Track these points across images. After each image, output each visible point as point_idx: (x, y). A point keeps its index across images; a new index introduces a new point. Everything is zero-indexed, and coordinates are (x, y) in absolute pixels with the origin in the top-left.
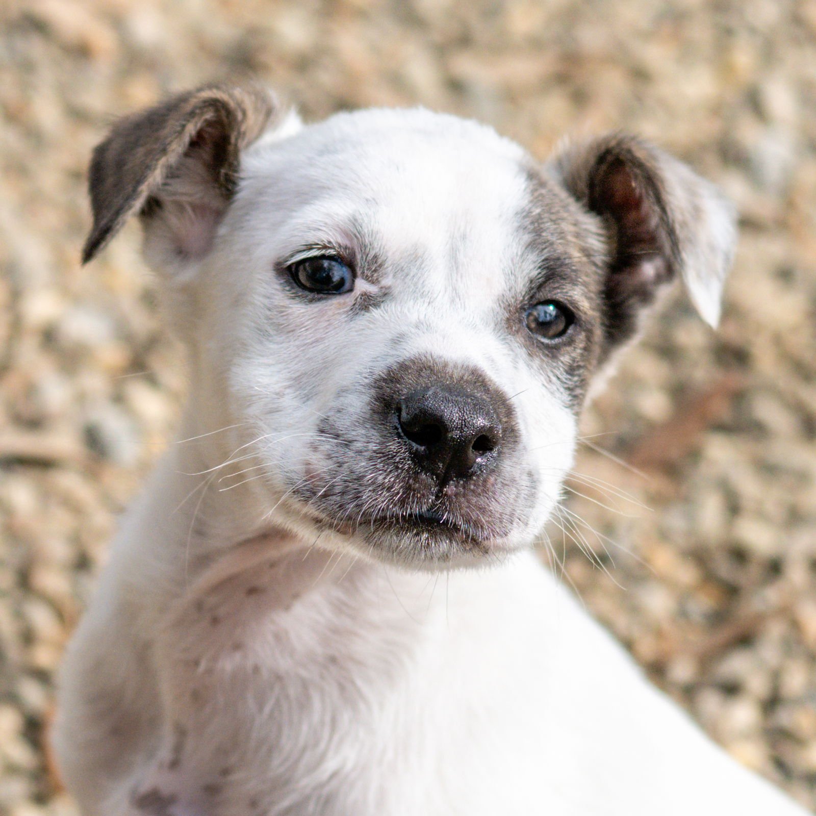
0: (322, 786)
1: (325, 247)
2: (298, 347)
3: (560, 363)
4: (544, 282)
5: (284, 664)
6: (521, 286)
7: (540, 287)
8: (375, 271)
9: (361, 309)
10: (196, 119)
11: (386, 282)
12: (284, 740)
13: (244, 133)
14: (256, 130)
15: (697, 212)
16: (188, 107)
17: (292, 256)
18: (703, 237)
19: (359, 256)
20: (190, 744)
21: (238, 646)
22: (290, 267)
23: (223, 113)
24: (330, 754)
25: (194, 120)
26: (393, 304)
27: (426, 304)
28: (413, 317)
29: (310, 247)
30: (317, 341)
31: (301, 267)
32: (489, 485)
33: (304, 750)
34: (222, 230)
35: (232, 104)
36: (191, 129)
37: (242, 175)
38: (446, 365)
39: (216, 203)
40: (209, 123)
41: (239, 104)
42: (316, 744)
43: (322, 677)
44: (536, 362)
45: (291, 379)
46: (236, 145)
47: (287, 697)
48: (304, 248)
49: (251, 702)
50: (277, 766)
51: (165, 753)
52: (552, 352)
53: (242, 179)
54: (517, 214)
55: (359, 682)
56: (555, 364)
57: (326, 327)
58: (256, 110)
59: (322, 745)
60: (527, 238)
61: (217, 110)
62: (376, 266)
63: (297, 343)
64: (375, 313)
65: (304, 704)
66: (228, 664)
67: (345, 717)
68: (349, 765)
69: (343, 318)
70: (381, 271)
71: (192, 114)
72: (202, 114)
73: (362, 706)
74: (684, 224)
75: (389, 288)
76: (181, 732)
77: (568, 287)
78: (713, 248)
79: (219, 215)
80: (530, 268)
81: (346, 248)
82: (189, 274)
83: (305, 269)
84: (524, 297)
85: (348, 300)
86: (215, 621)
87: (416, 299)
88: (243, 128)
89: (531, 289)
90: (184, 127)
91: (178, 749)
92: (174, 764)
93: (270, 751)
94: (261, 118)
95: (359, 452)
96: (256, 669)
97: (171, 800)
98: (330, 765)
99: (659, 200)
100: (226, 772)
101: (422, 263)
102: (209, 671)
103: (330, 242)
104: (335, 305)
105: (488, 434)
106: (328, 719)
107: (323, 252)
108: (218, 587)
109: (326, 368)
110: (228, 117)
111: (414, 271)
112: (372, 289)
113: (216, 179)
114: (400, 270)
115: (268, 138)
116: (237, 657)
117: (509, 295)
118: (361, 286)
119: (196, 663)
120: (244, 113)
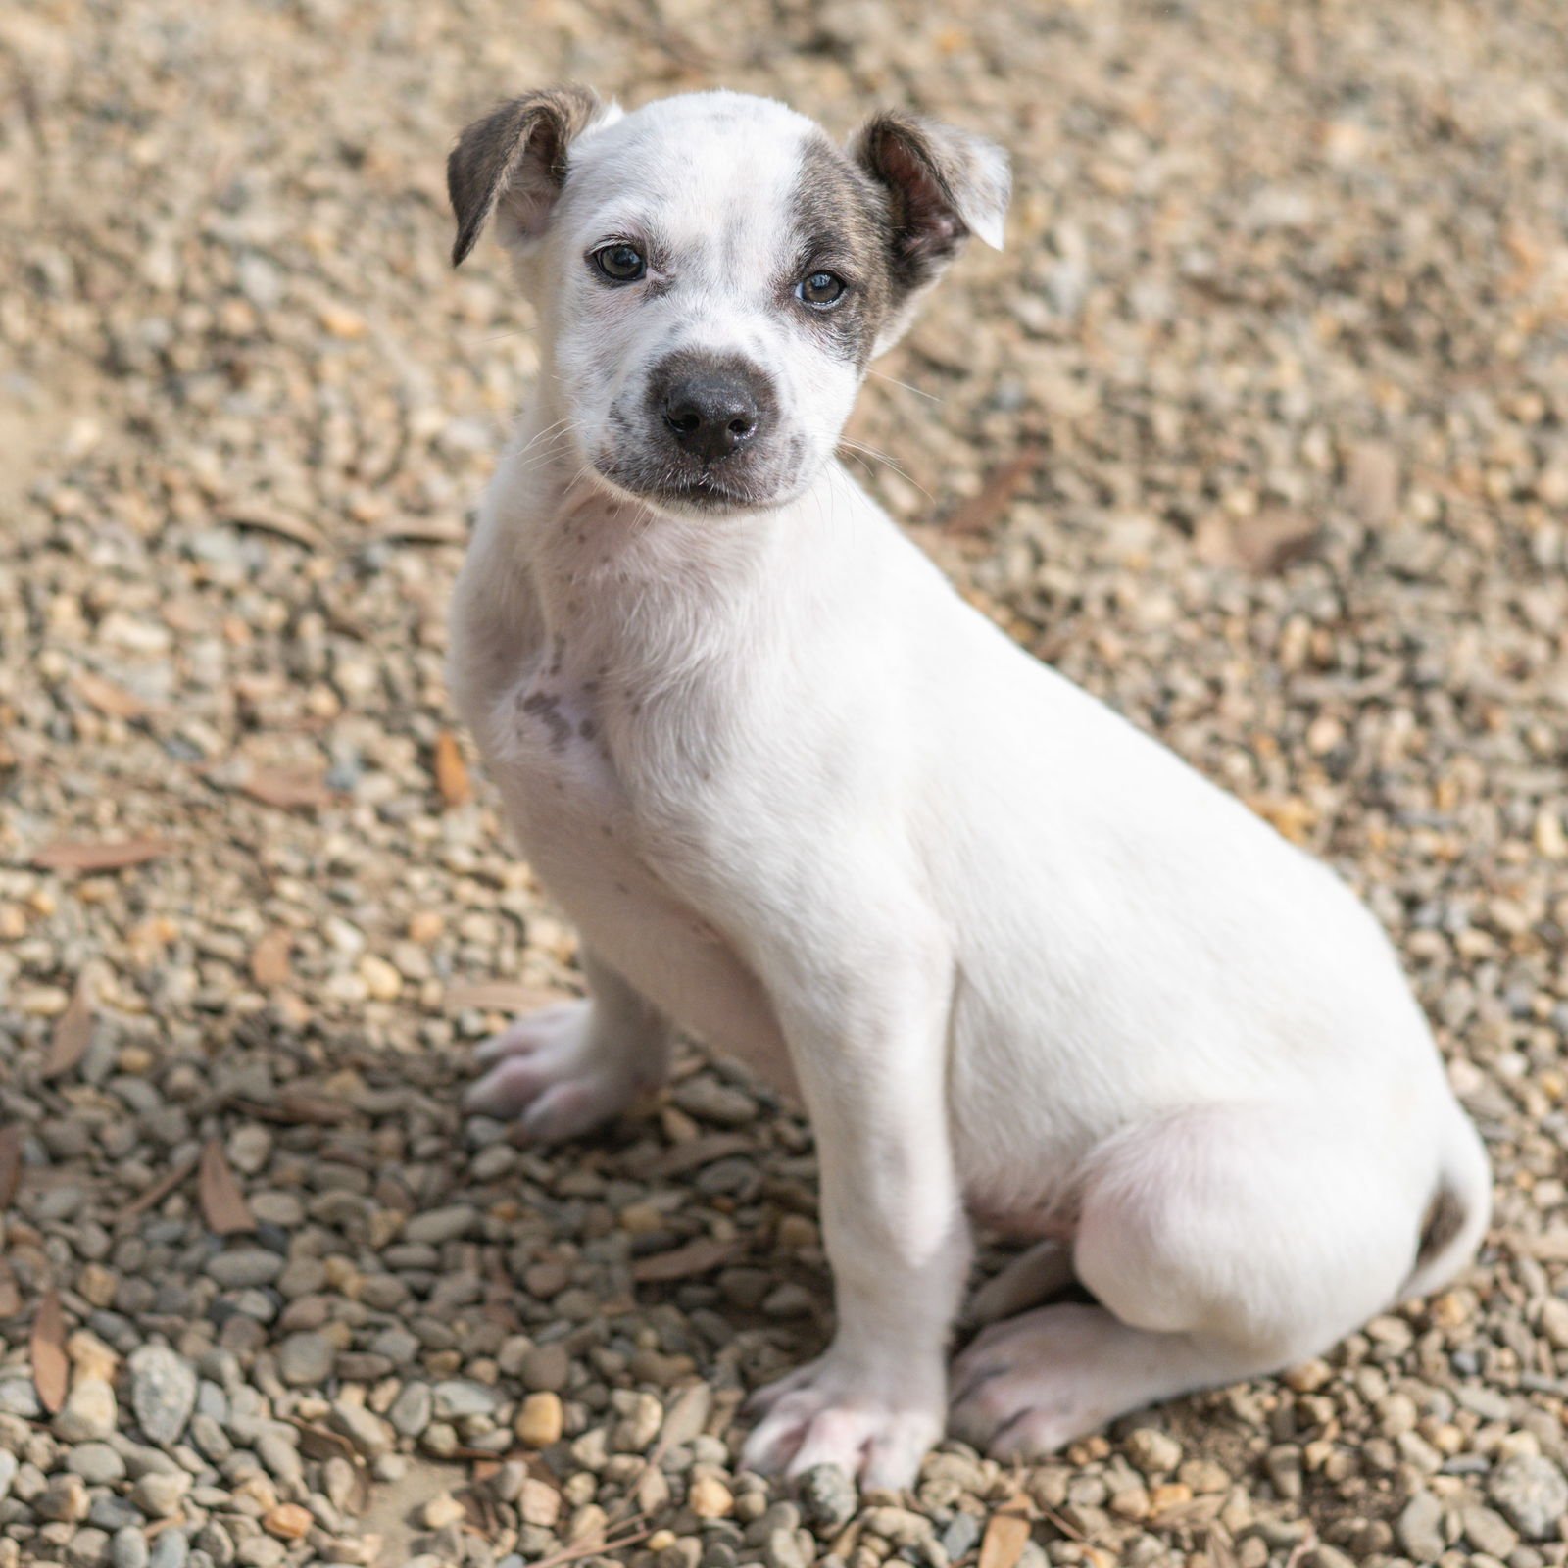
0: (688, 673)
1: (621, 238)
2: (603, 327)
3: (832, 325)
4: (811, 258)
5: (648, 572)
6: (789, 264)
7: (808, 263)
8: (662, 262)
9: (652, 296)
10: (527, 127)
11: (672, 271)
12: (652, 638)
13: (570, 131)
14: (580, 124)
15: (967, 160)
16: (518, 118)
17: (595, 245)
18: (976, 180)
19: (648, 250)
20: (569, 650)
21: (606, 559)
22: (595, 254)
23: (549, 117)
24: (696, 645)
25: (525, 129)
26: (676, 293)
27: (704, 293)
28: (690, 306)
29: (609, 237)
30: (617, 323)
31: (605, 255)
32: (748, 460)
33: (672, 643)
34: (555, 212)
35: (556, 109)
36: (524, 137)
37: (570, 166)
38: (709, 356)
39: (549, 191)
40: (537, 127)
41: (562, 107)
42: (683, 639)
43: (682, 581)
44: (807, 327)
45: (596, 357)
46: (562, 143)
47: (652, 601)
48: (604, 238)
49: (621, 605)
50: (649, 660)
51: (547, 662)
52: (824, 316)
53: (570, 169)
54: (789, 197)
55: (715, 583)
56: (827, 326)
57: (625, 311)
58: (579, 107)
59: (688, 640)
60: (796, 219)
61: (543, 116)
62: (661, 259)
63: (603, 323)
64: (661, 300)
65: (668, 603)
66: (599, 575)
67: (707, 614)
68: (714, 654)
69: (638, 303)
70: (667, 262)
71: (523, 124)
72: (531, 122)
73: (719, 602)
74: (953, 171)
75: (674, 276)
76: (561, 641)
77: (835, 257)
78: (988, 187)
79: (553, 200)
80: (798, 247)
81: (639, 240)
82: (531, 249)
83: (608, 254)
84: (792, 274)
85: (642, 287)
86: (582, 539)
87: (695, 287)
88: (567, 128)
89: (799, 266)
90: (518, 136)
91: (558, 656)
92: (555, 670)
93: (640, 649)
94: (584, 112)
95: (636, 437)
96: (624, 578)
97: (555, 700)
98: (697, 655)
99: (924, 156)
100: (603, 670)
101: (702, 253)
102: (583, 583)
103: (625, 234)
104: (632, 289)
105: (741, 419)
106: (691, 616)
107: (620, 242)
108: (579, 510)
109: (622, 348)
110: (553, 120)
111: (695, 261)
112: (661, 278)
113: (547, 171)
114: (683, 261)
115: (592, 128)
116: (606, 568)
117: (777, 275)
118: (651, 275)
119: (570, 578)
120: (568, 113)
